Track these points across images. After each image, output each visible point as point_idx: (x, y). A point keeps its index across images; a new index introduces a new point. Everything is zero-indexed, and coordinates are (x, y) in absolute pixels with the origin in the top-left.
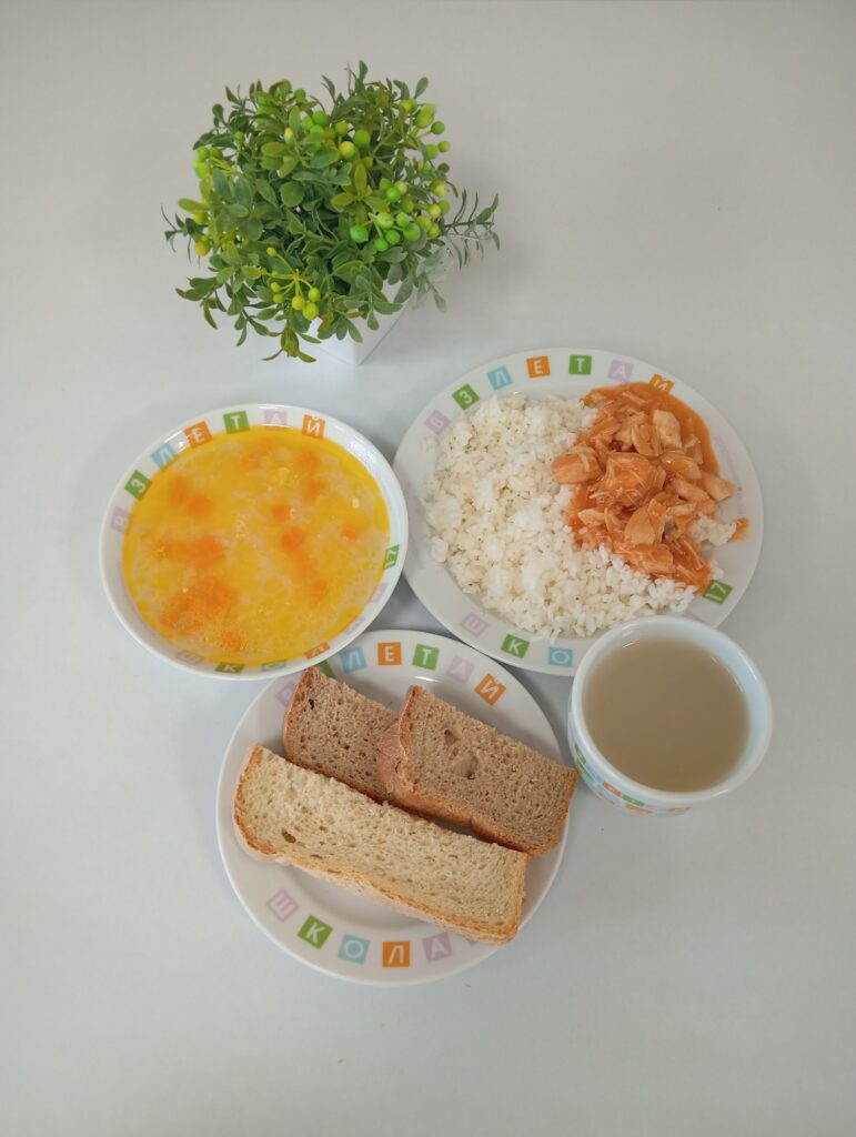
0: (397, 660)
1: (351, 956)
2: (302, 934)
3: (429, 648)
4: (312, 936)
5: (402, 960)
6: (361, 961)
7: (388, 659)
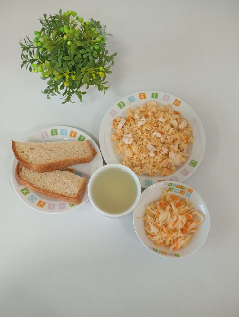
0: (75, 136)
1: (31, 200)
2: (22, 191)
3: (83, 137)
4: (24, 192)
5: (42, 206)
6: (32, 202)
7: (72, 135)
